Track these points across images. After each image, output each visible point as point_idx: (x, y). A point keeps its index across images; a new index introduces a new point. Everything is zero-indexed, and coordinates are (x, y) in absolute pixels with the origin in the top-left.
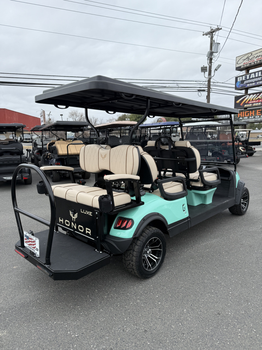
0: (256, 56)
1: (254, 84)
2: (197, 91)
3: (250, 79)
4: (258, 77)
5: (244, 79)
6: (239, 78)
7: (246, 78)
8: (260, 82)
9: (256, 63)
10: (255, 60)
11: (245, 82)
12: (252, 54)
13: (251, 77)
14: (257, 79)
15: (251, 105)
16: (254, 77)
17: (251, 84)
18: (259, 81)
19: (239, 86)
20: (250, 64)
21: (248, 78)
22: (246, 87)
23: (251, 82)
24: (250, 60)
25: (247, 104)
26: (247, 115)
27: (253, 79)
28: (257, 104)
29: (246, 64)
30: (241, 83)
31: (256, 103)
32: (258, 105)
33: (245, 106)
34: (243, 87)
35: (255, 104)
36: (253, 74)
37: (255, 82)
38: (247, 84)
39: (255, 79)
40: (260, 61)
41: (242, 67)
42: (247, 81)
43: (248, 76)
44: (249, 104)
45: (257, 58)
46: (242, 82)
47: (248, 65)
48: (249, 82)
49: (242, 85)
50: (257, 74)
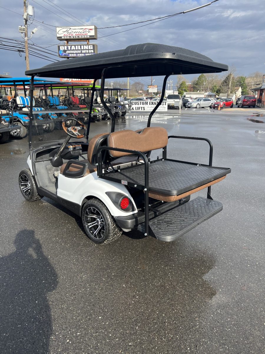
0: (74, 32)
1: (75, 55)
2: (17, 50)
3: (71, 50)
4: (78, 50)
5: (66, 49)
6: (61, 47)
7: (68, 48)
8: (80, 55)
9: (75, 37)
10: (74, 35)
11: (67, 52)
12: (70, 29)
13: (72, 49)
14: (77, 51)
16: (74, 49)
17: (73, 55)
18: (79, 53)
19: (62, 54)
20: (70, 37)
21: (69, 49)
22: (68, 57)
23: (72, 52)
24: (69, 34)
27: (74, 51)
29: (66, 36)
30: (63, 52)
34: (66, 56)
36: (74, 47)
37: (76, 53)
38: (69, 53)
39: (76, 51)
40: (78, 36)
41: (62, 38)
42: (69, 51)
43: (69, 47)
45: (75, 33)
46: (65, 51)
47: (68, 37)
48: (71, 53)
49: (65, 54)
50: (77, 47)
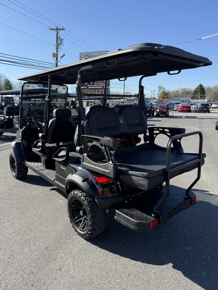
0: (93, 56)
12: (90, 53)
24: (89, 57)
26: (90, 91)
28: (96, 85)
33: (88, 85)
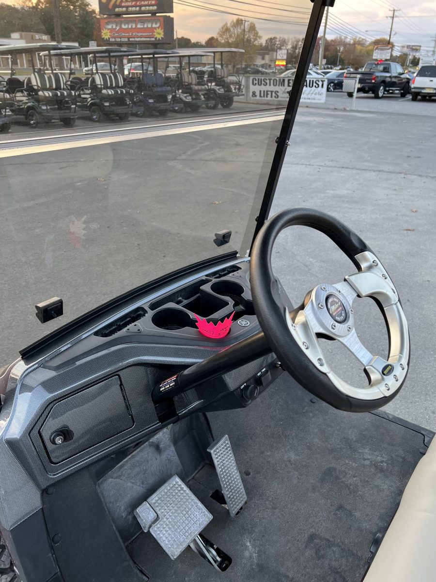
15: (124, 9)
25: (119, 7)
28: (134, 9)
31: (132, 6)
32: (136, 11)
33: (117, 10)
35: (130, 9)
44: (123, 7)
